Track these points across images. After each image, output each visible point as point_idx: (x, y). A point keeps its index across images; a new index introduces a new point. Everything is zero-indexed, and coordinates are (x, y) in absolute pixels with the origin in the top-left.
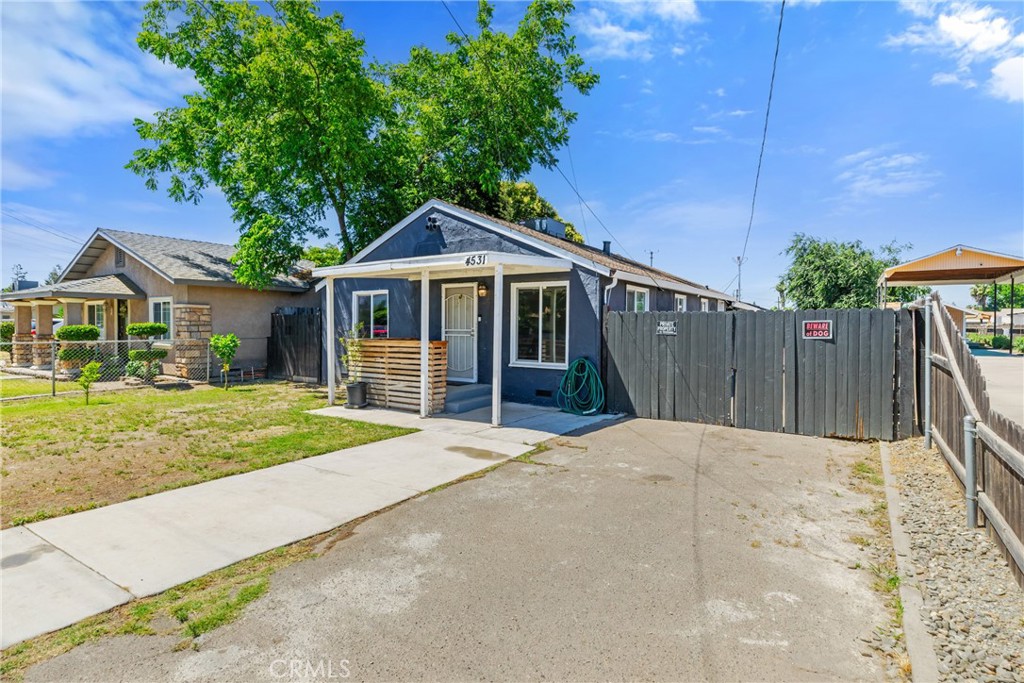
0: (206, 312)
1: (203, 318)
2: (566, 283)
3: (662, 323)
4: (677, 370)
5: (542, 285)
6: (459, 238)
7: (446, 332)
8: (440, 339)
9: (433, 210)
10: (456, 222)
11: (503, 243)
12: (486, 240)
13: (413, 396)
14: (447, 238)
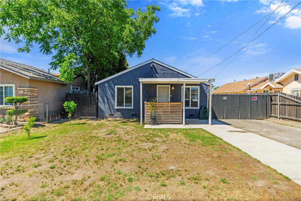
0: (36, 92)
1: (35, 94)
2: (199, 87)
3: (224, 97)
4: (227, 108)
5: (190, 87)
6: (163, 72)
7: (158, 100)
9: (153, 62)
10: (162, 67)
11: (179, 75)
12: (173, 73)
13: (175, 119)
14: (158, 71)
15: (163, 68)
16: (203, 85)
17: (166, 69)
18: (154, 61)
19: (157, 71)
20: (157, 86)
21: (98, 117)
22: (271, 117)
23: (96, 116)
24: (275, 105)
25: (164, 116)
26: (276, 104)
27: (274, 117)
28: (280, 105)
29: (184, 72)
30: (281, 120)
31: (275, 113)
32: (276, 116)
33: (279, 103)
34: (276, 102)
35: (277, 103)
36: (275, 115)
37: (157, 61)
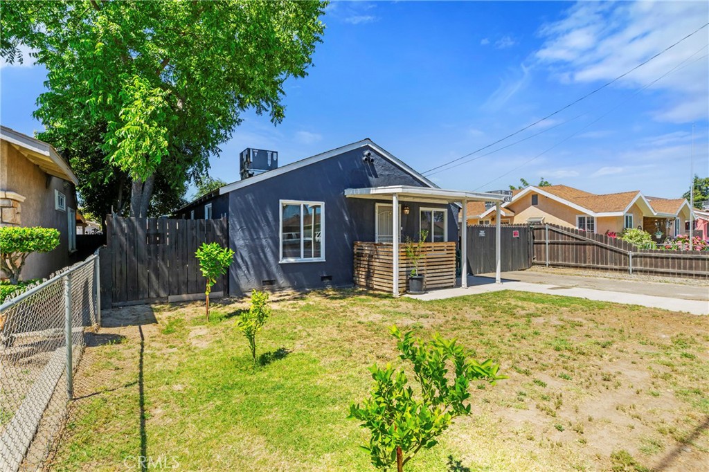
2: (445, 210)
5: (433, 210)
6: (387, 173)
7: (379, 237)
8: (374, 241)
9: (368, 148)
10: (384, 161)
11: (415, 182)
12: (405, 178)
13: (445, 277)
14: (378, 170)
15: (388, 163)
16: (452, 207)
17: (393, 167)
18: (370, 145)
19: (376, 169)
20: (377, 205)
21: (228, 293)
22: (534, 264)
23: (224, 291)
24: (539, 245)
25: (429, 271)
26: (541, 244)
27: (538, 264)
28: (549, 244)
29: (424, 178)
30: (551, 268)
31: (539, 257)
32: (543, 262)
33: (547, 241)
34: (541, 239)
35: (543, 240)
36: (539, 262)
37: (375, 145)
